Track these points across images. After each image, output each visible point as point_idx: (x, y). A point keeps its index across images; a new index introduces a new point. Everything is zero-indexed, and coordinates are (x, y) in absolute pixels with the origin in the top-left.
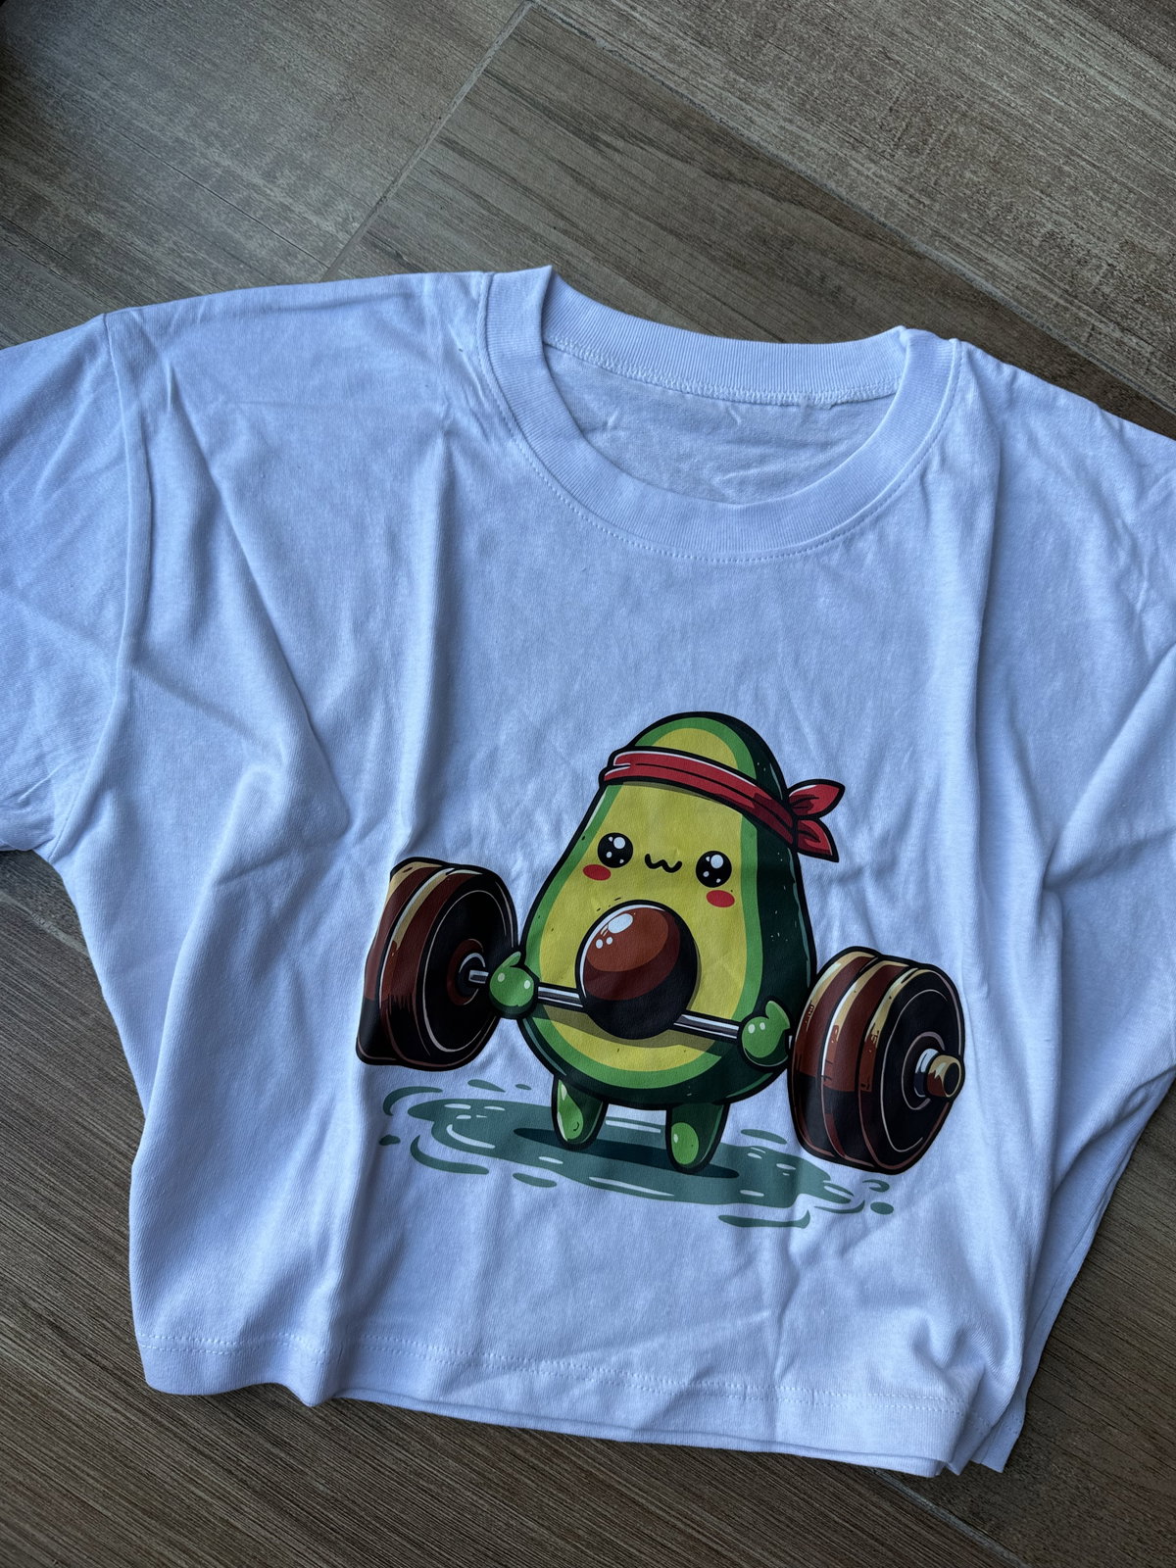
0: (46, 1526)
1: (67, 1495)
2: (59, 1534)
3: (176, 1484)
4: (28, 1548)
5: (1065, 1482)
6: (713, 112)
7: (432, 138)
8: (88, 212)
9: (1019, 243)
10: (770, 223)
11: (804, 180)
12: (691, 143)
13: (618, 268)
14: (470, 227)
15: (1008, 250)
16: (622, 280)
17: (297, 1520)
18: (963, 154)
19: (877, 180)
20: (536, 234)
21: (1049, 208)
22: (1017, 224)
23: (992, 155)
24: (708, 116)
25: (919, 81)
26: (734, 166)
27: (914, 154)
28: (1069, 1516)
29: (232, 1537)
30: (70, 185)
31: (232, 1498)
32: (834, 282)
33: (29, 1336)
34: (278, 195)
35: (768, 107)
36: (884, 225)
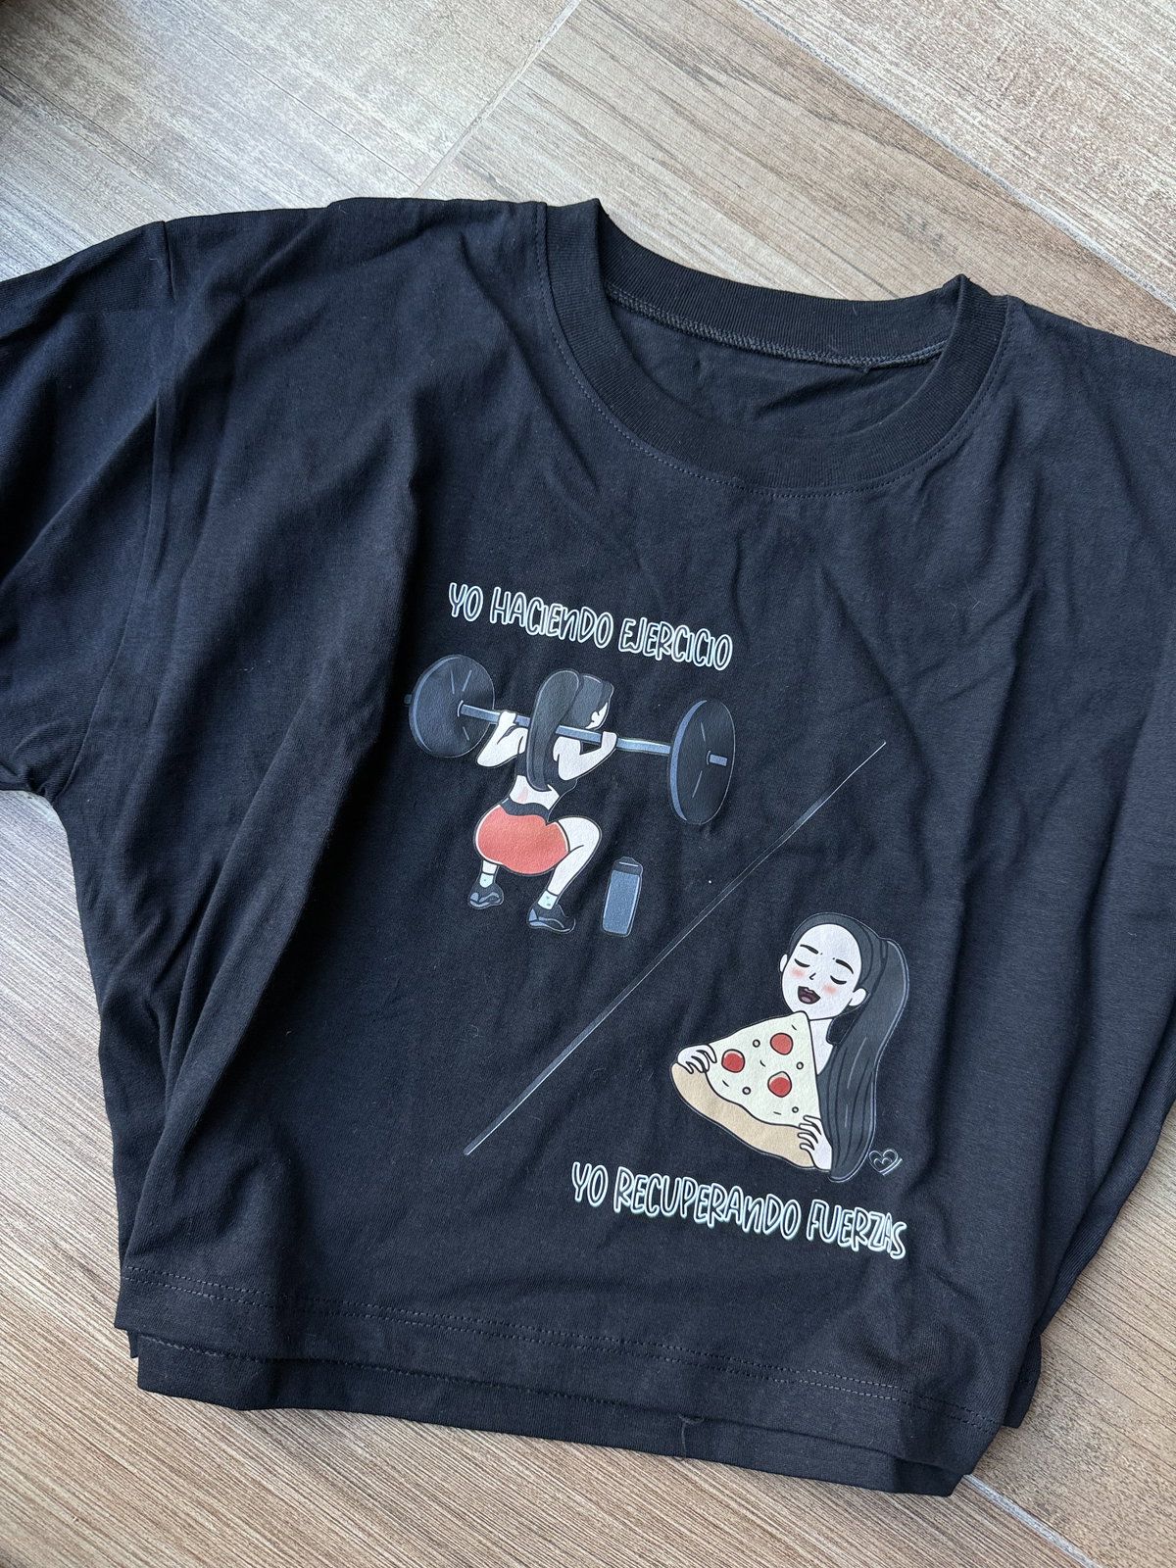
0: (68, 1480)
1: (91, 1448)
2: (81, 1490)
3: (206, 1441)
4: (46, 1503)
5: (1134, 1475)
6: (819, 51)
7: (531, 60)
8: (173, 116)
9: (1125, 201)
10: (872, 166)
11: (909, 126)
12: (794, 80)
13: (717, 203)
14: (566, 153)
15: (1113, 207)
16: (720, 216)
17: (333, 1485)
18: (1071, 109)
19: (983, 129)
20: (634, 164)
21: (1155, 168)
22: (1123, 181)
23: (1100, 110)
24: (813, 55)
25: (1029, 32)
26: (838, 107)
27: (1021, 105)
28: (1136, 1511)
29: (263, 1499)
30: (156, 88)
31: (265, 1459)
32: (935, 230)
33: (59, 1279)
34: (370, 110)
35: (875, 49)
36: (989, 175)
